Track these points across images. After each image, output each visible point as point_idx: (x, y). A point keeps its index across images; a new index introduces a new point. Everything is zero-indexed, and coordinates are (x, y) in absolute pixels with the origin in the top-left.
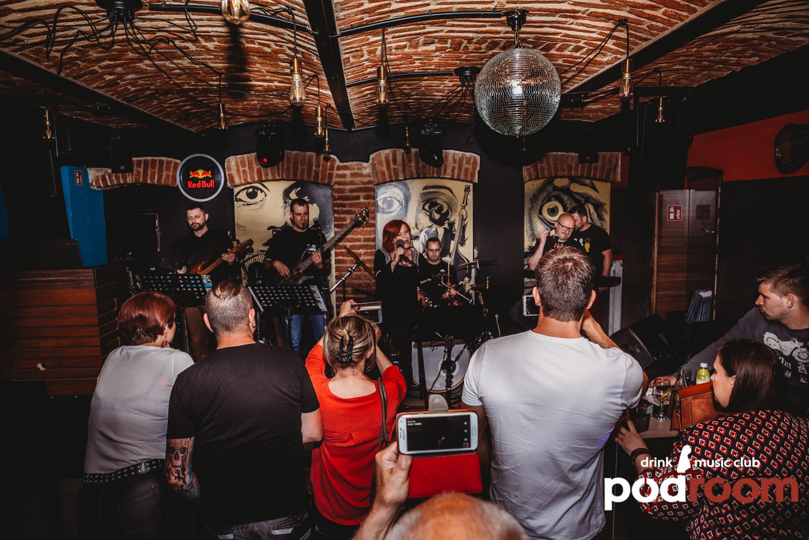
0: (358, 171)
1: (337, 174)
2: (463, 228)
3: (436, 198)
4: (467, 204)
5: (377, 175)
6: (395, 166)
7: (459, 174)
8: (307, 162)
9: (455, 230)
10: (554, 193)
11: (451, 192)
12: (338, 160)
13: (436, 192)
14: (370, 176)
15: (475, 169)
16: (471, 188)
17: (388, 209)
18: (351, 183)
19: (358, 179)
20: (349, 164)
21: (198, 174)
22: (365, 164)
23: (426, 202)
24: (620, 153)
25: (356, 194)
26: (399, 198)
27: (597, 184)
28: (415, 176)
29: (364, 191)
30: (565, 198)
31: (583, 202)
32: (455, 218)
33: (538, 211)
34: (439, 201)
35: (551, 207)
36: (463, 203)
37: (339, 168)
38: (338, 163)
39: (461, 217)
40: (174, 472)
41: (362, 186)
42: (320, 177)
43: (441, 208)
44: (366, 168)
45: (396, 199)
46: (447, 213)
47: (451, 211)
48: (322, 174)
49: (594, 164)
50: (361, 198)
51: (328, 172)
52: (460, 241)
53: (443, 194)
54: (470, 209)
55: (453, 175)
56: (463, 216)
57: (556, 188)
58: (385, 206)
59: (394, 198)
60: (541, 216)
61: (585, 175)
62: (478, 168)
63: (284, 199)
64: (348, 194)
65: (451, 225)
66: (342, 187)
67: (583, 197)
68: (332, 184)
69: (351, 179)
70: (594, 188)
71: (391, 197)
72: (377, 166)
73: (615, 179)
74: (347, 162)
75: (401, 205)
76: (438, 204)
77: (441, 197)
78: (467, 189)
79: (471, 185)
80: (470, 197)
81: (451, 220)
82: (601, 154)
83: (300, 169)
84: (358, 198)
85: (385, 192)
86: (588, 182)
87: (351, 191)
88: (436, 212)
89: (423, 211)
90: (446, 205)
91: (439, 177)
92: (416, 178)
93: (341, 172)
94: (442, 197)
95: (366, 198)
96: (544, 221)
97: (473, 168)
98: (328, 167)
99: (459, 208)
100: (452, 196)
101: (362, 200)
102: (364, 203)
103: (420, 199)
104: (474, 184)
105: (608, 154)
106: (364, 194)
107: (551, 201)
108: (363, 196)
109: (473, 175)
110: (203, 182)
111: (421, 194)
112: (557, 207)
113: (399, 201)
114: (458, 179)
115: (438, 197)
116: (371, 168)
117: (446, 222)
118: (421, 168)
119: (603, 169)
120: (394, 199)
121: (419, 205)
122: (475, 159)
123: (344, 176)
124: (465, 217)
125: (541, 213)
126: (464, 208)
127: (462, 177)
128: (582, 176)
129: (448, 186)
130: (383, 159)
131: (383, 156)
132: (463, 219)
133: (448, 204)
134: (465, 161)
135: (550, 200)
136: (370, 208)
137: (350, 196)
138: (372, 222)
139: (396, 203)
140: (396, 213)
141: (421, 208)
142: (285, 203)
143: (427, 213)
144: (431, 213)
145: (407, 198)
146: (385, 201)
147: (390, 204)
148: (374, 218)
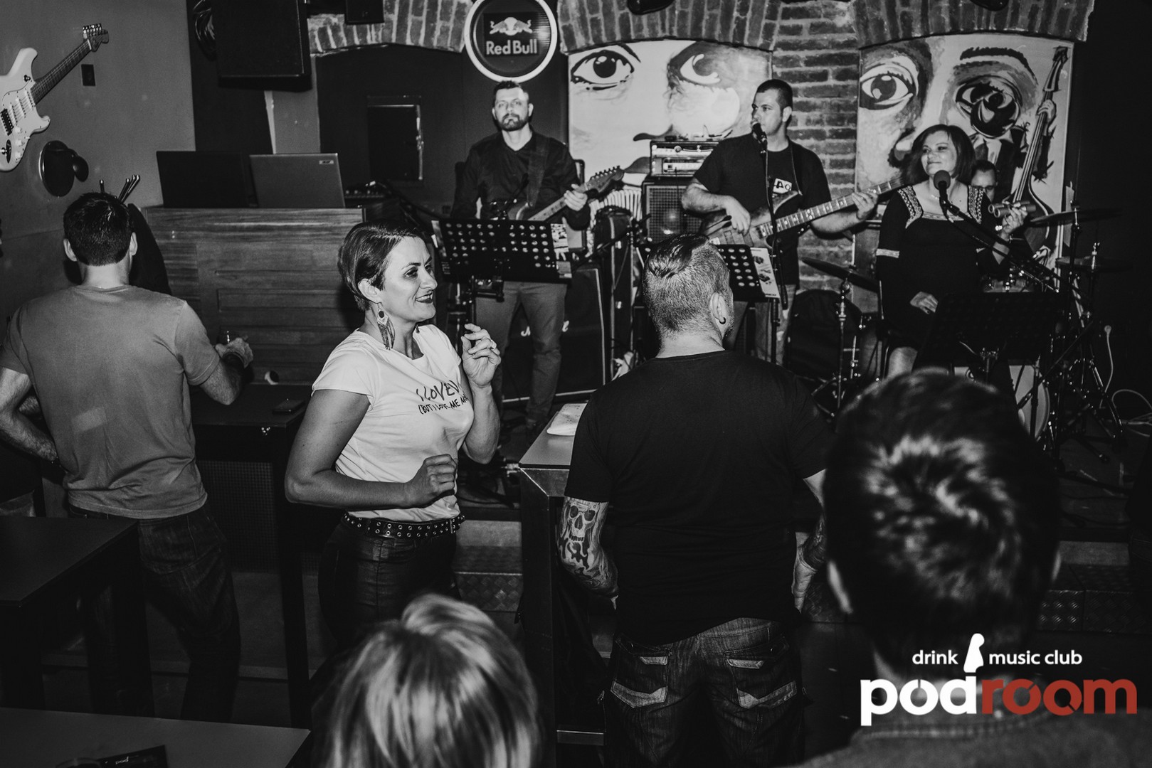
0: (827, 21)
1: (782, 27)
2: (1044, 141)
3: (990, 76)
4: (1056, 89)
5: (865, 26)
6: (906, 9)
7: (1046, 22)
8: (721, 2)
9: (1026, 145)
11: (1024, 61)
13: (990, 63)
14: (851, 31)
15: (1084, 10)
16: (1070, 54)
17: (882, 98)
18: (812, 45)
19: (826, 36)
20: (808, 4)
22: (841, 5)
23: (965, 84)
25: (819, 68)
26: (907, 77)
29: (836, 63)
32: (1027, 119)
34: (994, 83)
36: (1049, 87)
37: (787, 14)
39: (1043, 117)
40: (571, 546)
41: (833, 52)
42: (747, 33)
43: (999, 97)
44: (844, 14)
45: (901, 78)
46: (1011, 107)
47: (1021, 104)
48: (752, 29)
50: (830, 77)
51: (764, 22)
52: (1036, 169)
53: (1005, 67)
54: (1063, 99)
55: (1032, 26)
56: (1046, 114)
58: (877, 94)
59: (897, 76)
62: (1090, 10)
63: (669, 78)
64: (804, 68)
65: (1019, 133)
66: (791, 53)
69: (812, 37)
71: (889, 74)
72: (868, 9)
75: (911, 88)
76: (993, 88)
77: (999, 73)
78: (1060, 56)
79: (1070, 46)
80: (1066, 73)
81: (1019, 123)
83: (706, 17)
84: (824, 76)
85: (878, 64)
87: (810, 62)
88: (987, 105)
89: (959, 104)
90: (1010, 92)
91: (1000, 31)
92: (953, 32)
93: (791, 22)
94: (1003, 74)
95: (839, 77)
97: (1078, 9)
98: (765, 13)
99: (1039, 97)
100: (1026, 70)
101: (831, 81)
102: (836, 86)
103: (953, 78)
104: (1079, 45)
106: (835, 68)
108: (834, 72)
109: (1077, 25)
111: (957, 67)
113: (907, 83)
114: (1043, 35)
115: (992, 73)
116: (853, 13)
117: (1007, 128)
118: (961, 12)
120: (896, 80)
121: (951, 91)
124: (1050, 117)
126: (1051, 98)
127: (1052, 29)
129: (1017, 50)
132: (1045, 121)
133: (1013, 88)
136: (847, 98)
137: (806, 73)
138: (851, 127)
139: (900, 86)
140: (900, 107)
141: (954, 98)
142: (672, 85)
143: (967, 108)
144: (975, 109)
145: (925, 76)
146: (878, 82)
147: (887, 88)
148: (854, 119)
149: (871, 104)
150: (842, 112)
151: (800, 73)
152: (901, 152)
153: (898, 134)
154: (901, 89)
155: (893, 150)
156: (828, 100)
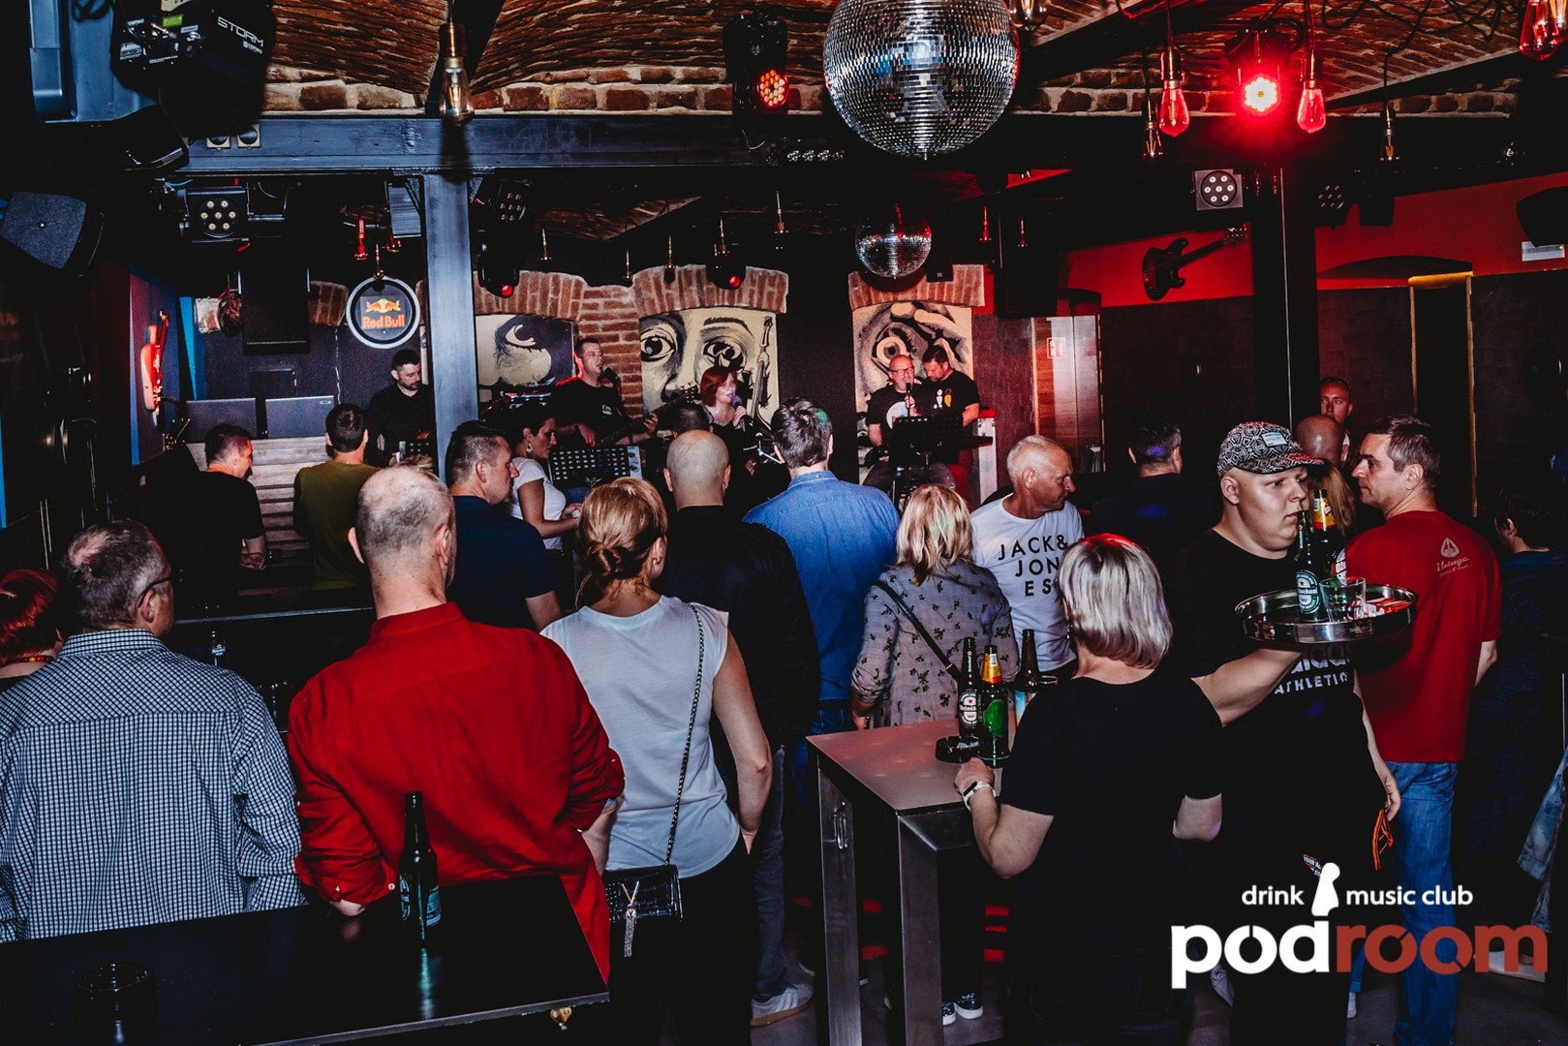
0: (616, 299)
1: (584, 305)
2: (764, 380)
3: (724, 337)
4: (768, 345)
5: (643, 303)
6: (669, 291)
7: (760, 300)
8: (540, 287)
9: (752, 384)
10: (893, 325)
11: (745, 326)
12: (585, 283)
13: (723, 328)
14: (633, 306)
15: (783, 293)
16: (774, 321)
17: (652, 354)
18: (606, 317)
19: (618, 311)
20: (601, 288)
21: (379, 306)
22: (625, 289)
23: (710, 342)
24: (982, 266)
25: (612, 333)
26: (669, 338)
27: (952, 310)
28: (698, 305)
29: (624, 329)
30: (909, 331)
31: (934, 337)
32: (751, 365)
33: (870, 353)
34: (727, 341)
35: (889, 346)
36: (763, 343)
37: (588, 295)
38: (586, 287)
39: (761, 364)
41: (621, 321)
42: (559, 308)
43: (731, 352)
44: (628, 295)
45: (665, 339)
46: (740, 358)
47: (746, 355)
48: (563, 306)
49: (947, 283)
50: (621, 339)
51: (571, 301)
52: (760, 400)
53: (735, 331)
54: (773, 350)
55: (751, 303)
56: (763, 362)
57: (894, 318)
58: (649, 350)
59: (662, 338)
60: (874, 359)
61: (936, 299)
62: (787, 292)
63: (497, 343)
64: (601, 333)
65: (747, 376)
66: (592, 322)
67: (933, 329)
68: (578, 319)
69: (605, 311)
70: (948, 316)
71: (656, 336)
72: (644, 292)
73: (977, 303)
74: (600, 285)
75: (672, 346)
76: (727, 345)
77: (731, 334)
78: (768, 322)
79: (773, 316)
80: (773, 334)
81: (747, 368)
82: (957, 267)
83: (529, 297)
84: (616, 338)
85: (650, 330)
86: (939, 307)
87: (605, 329)
88: (724, 357)
89: (705, 356)
90: (738, 347)
91: (731, 306)
92: (700, 307)
93: (590, 301)
94: (733, 335)
95: (627, 338)
96: (879, 366)
97: (779, 292)
98: (572, 294)
99: (758, 350)
100: (747, 332)
101: (622, 342)
102: (626, 345)
103: (700, 338)
104: (779, 316)
105: (965, 267)
106: (624, 332)
107: (888, 336)
108: (623, 335)
109: (779, 302)
110: (386, 317)
111: (702, 331)
112: (897, 345)
113: (669, 342)
114: (759, 309)
115: (725, 334)
116: (634, 294)
117: (739, 372)
118: (705, 292)
119: (959, 289)
120: (662, 340)
121: (700, 349)
122: (781, 278)
123: (594, 306)
124: (766, 364)
125: (874, 354)
126: (765, 351)
127: (765, 305)
128: (931, 300)
129: (740, 319)
130: (652, 282)
131: (651, 276)
132: (763, 367)
133: (740, 345)
134: (767, 281)
135: (886, 335)
136: (632, 354)
137: (604, 336)
138: (638, 373)
139: (664, 343)
140: (666, 360)
141: (702, 352)
142: (499, 348)
143: (711, 359)
144: (717, 359)
145: (681, 337)
146: (649, 342)
147: (657, 347)
148: (639, 368)
149: (645, 357)
150: (631, 363)
151: (599, 336)
152: (669, 391)
153: (666, 378)
154: (666, 347)
155: (664, 390)
156: (620, 355)
